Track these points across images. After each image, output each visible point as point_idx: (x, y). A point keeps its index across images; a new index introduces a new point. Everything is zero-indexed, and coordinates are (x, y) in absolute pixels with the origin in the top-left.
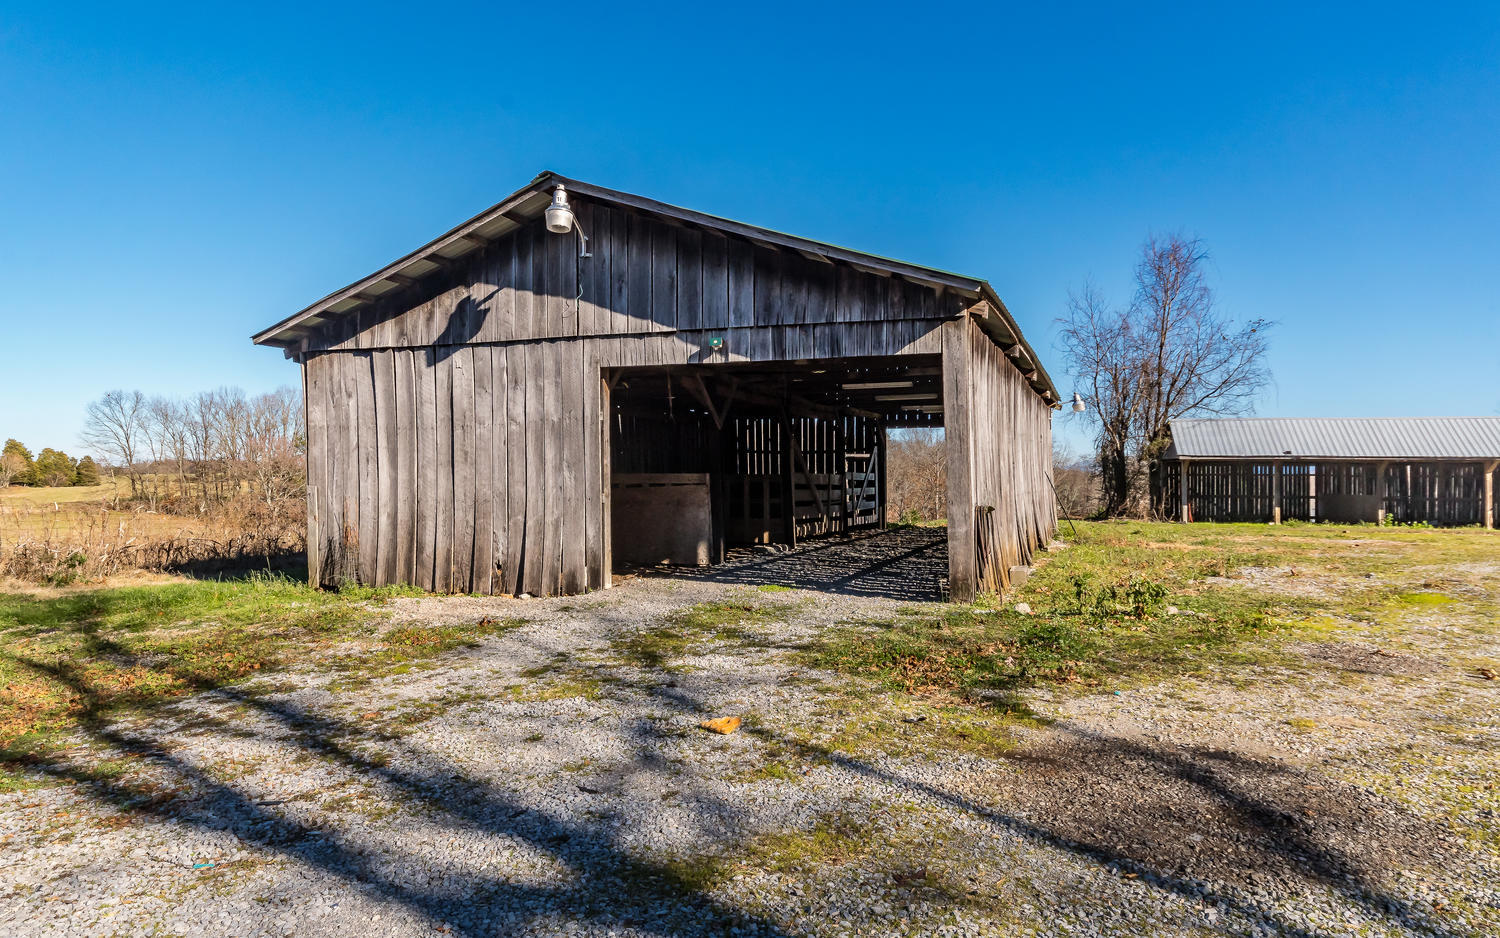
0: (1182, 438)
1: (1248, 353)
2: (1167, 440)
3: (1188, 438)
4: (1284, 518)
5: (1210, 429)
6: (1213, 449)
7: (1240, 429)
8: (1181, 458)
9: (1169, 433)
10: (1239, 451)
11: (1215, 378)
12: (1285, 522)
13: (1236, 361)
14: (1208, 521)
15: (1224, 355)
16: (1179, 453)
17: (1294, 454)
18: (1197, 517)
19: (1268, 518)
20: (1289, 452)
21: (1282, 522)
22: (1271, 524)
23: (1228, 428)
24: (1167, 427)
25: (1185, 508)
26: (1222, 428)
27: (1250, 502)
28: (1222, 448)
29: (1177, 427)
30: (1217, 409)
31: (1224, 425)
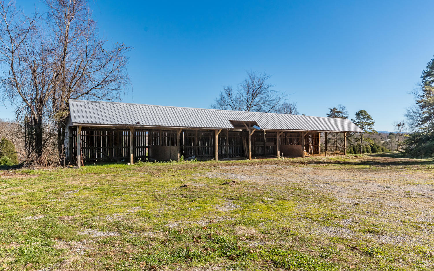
0: (76, 112)
1: (117, 63)
2: (65, 112)
3: (80, 112)
4: (136, 160)
5: (95, 107)
6: (95, 120)
7: (112, 108)
8: (74, 124)
9: (67, 108)
10: (111, 121)
11: (98, 77)
12: (136, 163)
13: (110, 66)
14: (94, 165)
15: (103, 61)
16: (73, 121)
17: (141, 124)
18: (87, 162)
19: (127, 160)
20: (139, 123)
21: (134, 163)
22: (129, 164)
23: (105, 107)
24: (68, 105)
25: (79, 157)
26: (102, 107)
27: (119, 151)
28: (101, 119)
29: (74, 104)
30: (99, 96)
31: (103, 105)
